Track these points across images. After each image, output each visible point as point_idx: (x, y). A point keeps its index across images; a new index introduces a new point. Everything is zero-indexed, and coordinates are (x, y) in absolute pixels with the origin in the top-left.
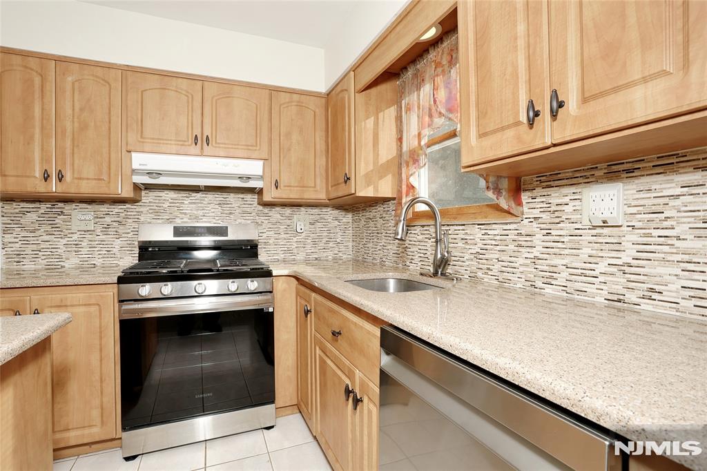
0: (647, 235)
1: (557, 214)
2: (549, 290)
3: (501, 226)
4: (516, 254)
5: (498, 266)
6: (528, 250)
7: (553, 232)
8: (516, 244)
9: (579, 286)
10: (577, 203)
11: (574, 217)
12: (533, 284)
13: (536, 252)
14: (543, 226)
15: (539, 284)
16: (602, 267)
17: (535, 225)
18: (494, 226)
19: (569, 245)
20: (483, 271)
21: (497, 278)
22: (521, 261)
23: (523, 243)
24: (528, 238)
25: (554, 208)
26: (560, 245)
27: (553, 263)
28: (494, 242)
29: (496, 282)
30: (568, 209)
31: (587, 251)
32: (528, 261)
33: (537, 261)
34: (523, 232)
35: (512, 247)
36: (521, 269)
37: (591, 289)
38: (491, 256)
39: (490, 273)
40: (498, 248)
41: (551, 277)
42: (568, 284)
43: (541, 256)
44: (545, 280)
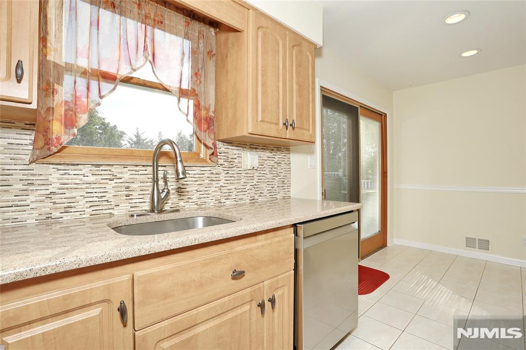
0: (260, 173)
1: (231, 163)
2: (228, 202)
3: (199, 168)
4: (209, 186)
5: (197, 195)
6: (217, 182)
7: (230, 172)
8: (209, 179)
9: (240, 197)
10: (240, 158)
11: (239, 165)
12: (220, 201)
13: (221, 183)
14: (225, 169)
15: (223, 200)
16: (248, 187)
17: (221, 168)
18: (194, 168)
19: (237, 178)
20: (185, 201)
21: (196, 203)
22: (213, 189)
23: (214, 179)
24: (217, 176)
25: (230, 160)
26: (232, 178)
27: (229, 188)
28: (194, 179)
29: (196, 206)
30: (236, 161)
31: (243, 180)
32: (217, 189)
33: (222, 188)
34: (214, 172)
35: (207, 181)
36: (213, 194)
37: (244, 197)
38: (191, 189)
39: (190, 201)
40: (197, 183)
41: (229, 196)
42: (237, 197)
43: (224, 185)
44: (226, 198)
